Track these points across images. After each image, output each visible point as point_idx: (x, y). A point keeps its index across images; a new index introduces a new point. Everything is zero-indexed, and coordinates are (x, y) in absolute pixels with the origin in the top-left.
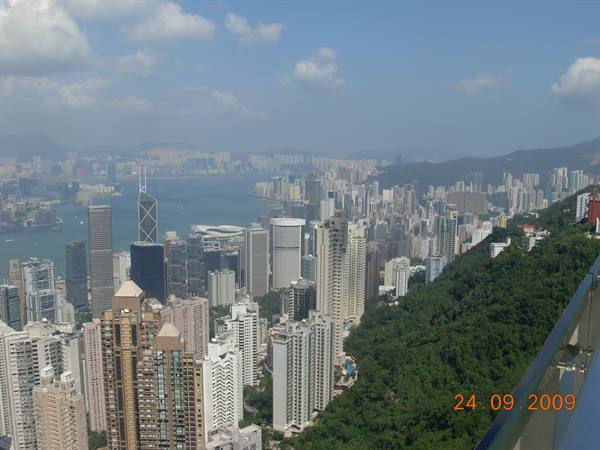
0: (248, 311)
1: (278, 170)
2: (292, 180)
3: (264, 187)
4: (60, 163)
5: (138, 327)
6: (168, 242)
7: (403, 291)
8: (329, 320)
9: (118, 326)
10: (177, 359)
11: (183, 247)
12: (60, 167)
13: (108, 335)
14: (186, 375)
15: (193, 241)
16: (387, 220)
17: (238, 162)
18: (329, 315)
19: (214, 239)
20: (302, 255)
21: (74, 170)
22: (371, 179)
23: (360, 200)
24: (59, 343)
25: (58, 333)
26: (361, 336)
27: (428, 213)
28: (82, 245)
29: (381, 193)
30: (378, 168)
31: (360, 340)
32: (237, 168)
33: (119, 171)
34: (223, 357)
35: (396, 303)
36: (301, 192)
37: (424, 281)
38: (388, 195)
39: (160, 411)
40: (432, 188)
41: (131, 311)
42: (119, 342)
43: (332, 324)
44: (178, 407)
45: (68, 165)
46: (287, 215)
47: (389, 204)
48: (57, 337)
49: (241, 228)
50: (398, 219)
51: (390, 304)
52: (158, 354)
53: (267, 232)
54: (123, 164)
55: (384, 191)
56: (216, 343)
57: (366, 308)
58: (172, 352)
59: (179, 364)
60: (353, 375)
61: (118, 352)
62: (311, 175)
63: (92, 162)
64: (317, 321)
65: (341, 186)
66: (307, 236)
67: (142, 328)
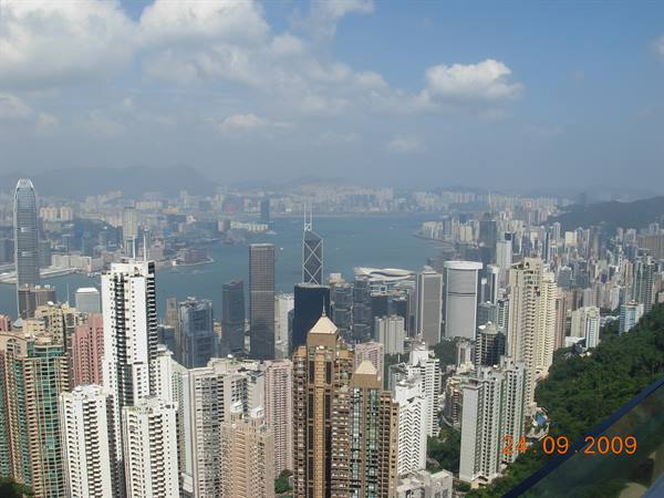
0: (430, 357)
1: (446, 208)
2: (463, 219)
3: (432, 227)
4: (209, 199)
5: (333, 365)
6: (332, 284)
7: (594, 341)
8: (522, 367)
9: (312, 363)
10: (373, 398)
11: (348, 290)
12: (209, 202)
13: (300, 372)
14: (382, 415)
15: (359, 284)
16: (570, 265)
17: (402, 200)
18: (522, 361)
19: (381, 282)
20: (479, 301)
21: (223, 206)
22: (551, 220)
23: (540, 244)
24: (245, 380)
25: (243, 370)
26: (550, 388)
27: (616, 260)
28: (240, 286)
29: (563, 236)
30: (558, 207)
31: (548, 392)
32: (401, 206)
33: (273, 208)
34: (411, 401)
35: (588, 354)
36: (474, 233)
37: (617, 332)
38: (571, 238)
39: (353, 450)
40: (621, 230)
41: (326, 348)
42: (312, 380)
43: (525, 371)
44: (372, 447)
45: (218, 200)
46: (460, 258)
47: (573, 248)
48: (243, 374)
49: (409, 272)
50: (583, 265)
51: (582, 355)
52: (355, 391)
53: (441, 276)
54: (276, 200)
55: (567, 233)
56: (404, 386)
57: (554, 359)
58: (369, 390)
59: (376, 403)
60: (544, 427)
61: (311, 390)
62: (487, 215)
63: (243, 198)
64: (509, 367)
65: (517, 227)
66: (484, 282)
67: (336, 366)
